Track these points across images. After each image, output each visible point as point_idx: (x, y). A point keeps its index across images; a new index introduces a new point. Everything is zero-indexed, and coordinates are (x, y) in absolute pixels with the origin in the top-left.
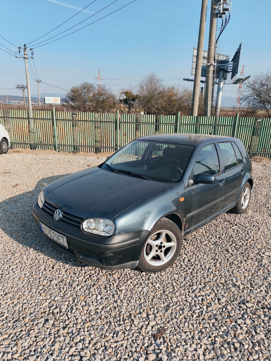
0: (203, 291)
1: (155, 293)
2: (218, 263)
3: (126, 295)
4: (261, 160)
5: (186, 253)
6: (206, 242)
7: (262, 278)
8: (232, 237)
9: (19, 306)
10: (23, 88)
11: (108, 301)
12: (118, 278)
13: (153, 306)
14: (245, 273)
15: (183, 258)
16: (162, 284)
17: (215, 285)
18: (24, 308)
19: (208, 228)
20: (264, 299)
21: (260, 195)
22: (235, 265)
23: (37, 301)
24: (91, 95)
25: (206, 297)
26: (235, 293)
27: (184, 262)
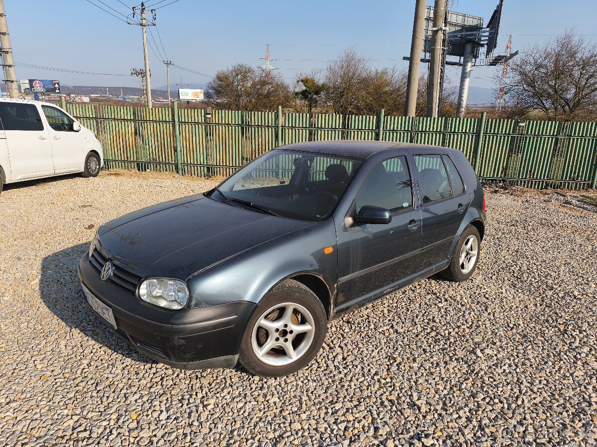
0: (352, 412)
1: (264, 413)
2: (395, 364)
3: (212, 415)
4: (523, 192)
5: (342, 345)
6: (385, 328)
7: (467, 394)
8: (434, 321)
9: (23, 423)
10: (142, 74)
11: (178, 423)
12: (209, 384)
13: (254, 436)
14: (439, 384)
15: (334, 354)
16: (283, 397)
17: (377, 404)
18: (30, 427)
19: (396, 305)
20: (460, 433)
21: (506, 251)
22: (425, 370)
23: (56, 417)
24: (249, 85)
25: (353, 424)
26: (409, 419)
27: (334, 361)
